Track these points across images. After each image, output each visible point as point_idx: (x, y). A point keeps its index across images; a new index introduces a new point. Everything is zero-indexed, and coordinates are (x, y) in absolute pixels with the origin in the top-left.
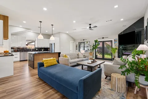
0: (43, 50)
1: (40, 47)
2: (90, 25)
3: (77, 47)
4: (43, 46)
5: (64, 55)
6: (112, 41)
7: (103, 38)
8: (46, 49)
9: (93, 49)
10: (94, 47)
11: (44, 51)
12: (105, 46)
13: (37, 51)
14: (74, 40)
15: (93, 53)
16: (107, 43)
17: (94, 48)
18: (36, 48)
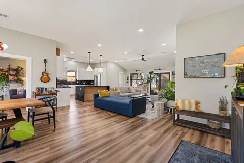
0: (84, 83)
1: (82, 79)
2: (143, 55)
3: (127, 80)
4: (85, 79)
5: (115, 88)
6: (169, 73)
7: (160, 69)
8: (89, 82)
9: (147, 83)
10: (149, 80)
11: (86, 84)
12: (162, 79)
13: (78, 84)
14: (124, 70)
15: (148, 88)
16: (164, 75)
17: (149, 82)
18: (77, 81)
